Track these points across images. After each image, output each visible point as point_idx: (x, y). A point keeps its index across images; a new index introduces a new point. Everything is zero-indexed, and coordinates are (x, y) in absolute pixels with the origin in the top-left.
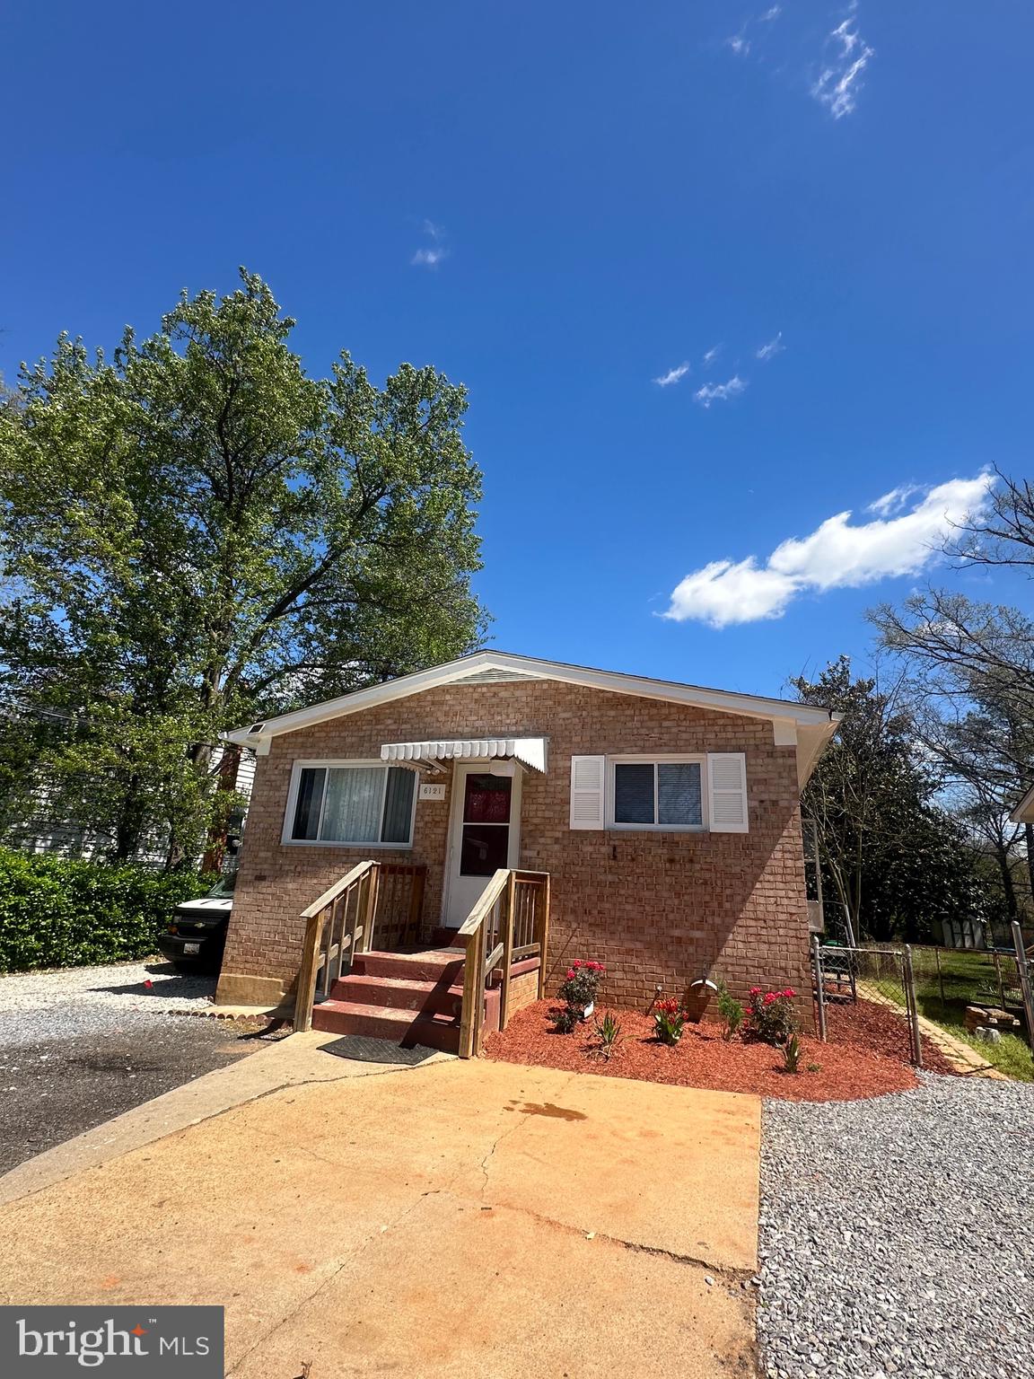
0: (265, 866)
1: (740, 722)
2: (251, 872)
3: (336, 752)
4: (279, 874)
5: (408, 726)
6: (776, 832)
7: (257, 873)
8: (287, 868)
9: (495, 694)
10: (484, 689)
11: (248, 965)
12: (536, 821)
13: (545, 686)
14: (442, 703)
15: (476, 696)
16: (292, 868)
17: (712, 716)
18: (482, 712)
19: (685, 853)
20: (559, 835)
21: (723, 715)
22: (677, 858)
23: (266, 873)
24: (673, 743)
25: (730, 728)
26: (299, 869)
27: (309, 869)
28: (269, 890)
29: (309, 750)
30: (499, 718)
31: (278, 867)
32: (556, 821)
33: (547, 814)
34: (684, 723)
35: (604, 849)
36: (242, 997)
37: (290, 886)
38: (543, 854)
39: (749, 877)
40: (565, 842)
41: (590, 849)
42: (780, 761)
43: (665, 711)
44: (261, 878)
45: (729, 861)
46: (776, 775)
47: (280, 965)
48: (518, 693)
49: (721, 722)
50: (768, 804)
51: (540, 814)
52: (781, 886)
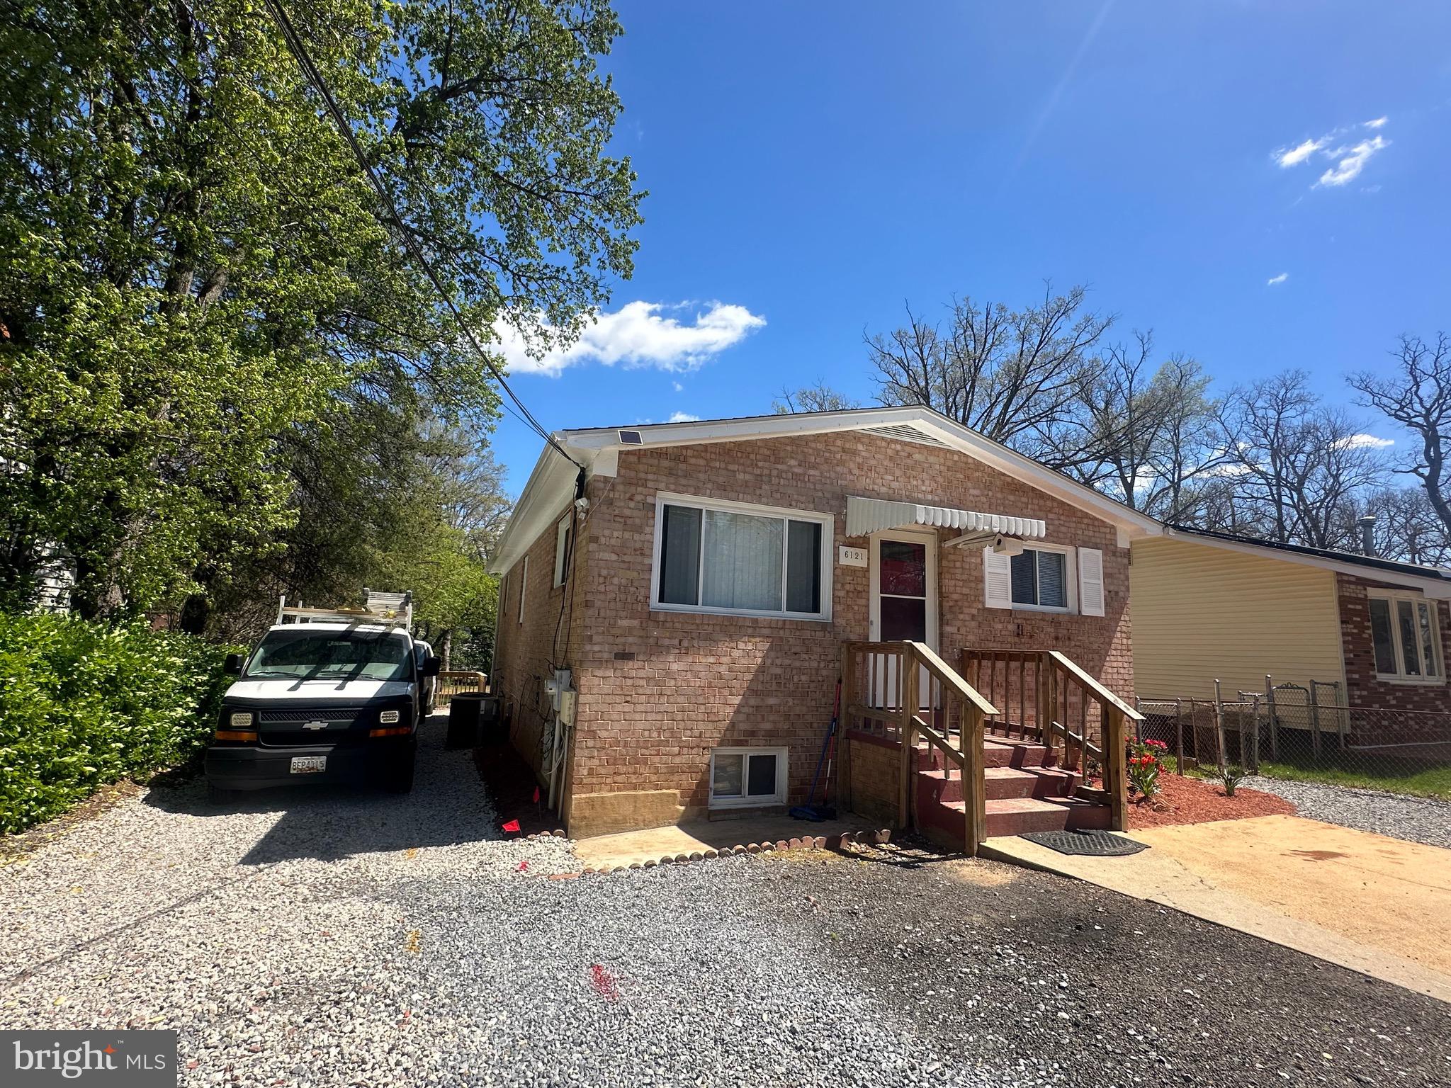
0: (631, 640)
1: (1096, 523)
2: (607, 647)
3: (724, 490)
4: (655, 649)
5: (816, 473)
6: (1117, 616)
7: (616, 649)
8: (667, 642)
9: (909, 455)
10: (898, 447)
11: (619, 779)
12: (955, 597)
13: (956, 457)
14: (855, 453)
15: (890, 452)
16: (676, 642)
17: (1079, 514)
18: (898, 473)
19: (1065, 632)
20: (974, 611)
21: (1086, 515)
22: (1060, 635)
23: (634, 649)
24: (1055, 534)
25: (1091, 528)
26: (685, 643)
27: (701, 643)
28: (642, 673)
29: (684, 481)
30: (915, 483)
31: (651, 641)
32: (973, 598)
33: (965, 591)
34: (1062, 518)
35: (1010, 627)
36: (616, 821)
37: (675, 667)
38: (963, 631)
39: (1103, 652)
40: (980, 619)
41: (1000, 626)
42: (1119, 559)
43: (1049, 503)
44: (624, 656)
45: (1092, 639)
46: (1116, 571)
47: (673, 770)
48: (932, 459)
49: (1086, 521)
50: (1113, 594)
51: (958, 589)
52: (1120, 659)
